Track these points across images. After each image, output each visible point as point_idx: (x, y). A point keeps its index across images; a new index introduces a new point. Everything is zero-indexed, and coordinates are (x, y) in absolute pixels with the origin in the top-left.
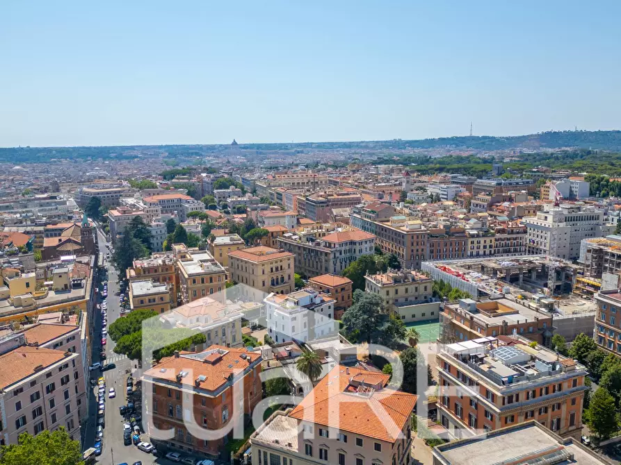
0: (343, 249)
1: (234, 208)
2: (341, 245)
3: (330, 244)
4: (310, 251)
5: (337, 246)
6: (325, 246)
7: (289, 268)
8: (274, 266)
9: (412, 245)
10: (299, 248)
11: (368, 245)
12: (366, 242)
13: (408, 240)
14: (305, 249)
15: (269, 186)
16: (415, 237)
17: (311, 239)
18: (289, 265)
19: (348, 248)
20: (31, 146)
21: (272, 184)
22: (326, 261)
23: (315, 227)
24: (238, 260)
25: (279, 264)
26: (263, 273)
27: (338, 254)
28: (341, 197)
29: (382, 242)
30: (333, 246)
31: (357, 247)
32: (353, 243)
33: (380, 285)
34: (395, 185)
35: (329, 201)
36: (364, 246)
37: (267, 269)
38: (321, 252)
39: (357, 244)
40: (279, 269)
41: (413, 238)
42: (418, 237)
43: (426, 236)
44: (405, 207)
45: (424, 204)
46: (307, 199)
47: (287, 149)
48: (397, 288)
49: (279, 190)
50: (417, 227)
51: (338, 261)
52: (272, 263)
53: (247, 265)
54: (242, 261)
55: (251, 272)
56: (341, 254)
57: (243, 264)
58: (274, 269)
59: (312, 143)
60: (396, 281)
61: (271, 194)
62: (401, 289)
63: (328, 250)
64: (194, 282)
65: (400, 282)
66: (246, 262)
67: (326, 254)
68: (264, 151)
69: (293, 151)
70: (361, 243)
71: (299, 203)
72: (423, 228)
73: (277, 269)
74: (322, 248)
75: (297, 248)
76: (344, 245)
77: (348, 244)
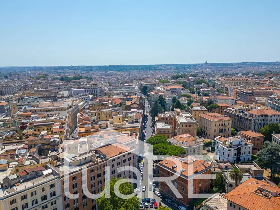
0: (260, 118)
2: (259, 116)
3: (252, 115)
4: (241, 117)
5: (256, 116)
6: (250, 116)
7: (229, 125)
8: (221, 123)
10: (235, 115)
11: (275, 118)
12: (274, 116)
14: (238, 116)
15: (222, 84)
17: (242, 111)
18: (229, 123)
19: (263, 118)
20: (125, 65)
22: (249, 123)
23: (245, 106)
24: (203, 118)
25: (223, 123)
26: (215, 126)
27: (256, 121)
28: (261, 91)
30: (254, 116)
31: (269, 118)
32: (266, 116)
33: (279, 139)
35: (254, 93)
36: (273, 118)
37: (217, 124)
38: (247, 119)
39: (269, 117)
40: (224, 124)
46: (241, 91)
47: (233, 66)
49: (227, 86)
51: (257, 124)
52: (220, 122)
53: (207, 121)
54: (205, 119)
55: (209, 125)
56: (258, 121)
57: (206, 120)
58: (221, 125)
59: (247, 63)
61: (223, 88)
63: (251, 118)
64: (182, 126)
66: (207, 120)
67: (250, 120)
68: (220, 67)
69: (236, 66)
70: (271, 116)
71: (237, 93)
73: (222, 124)
74: (247, 117)
75: (234, 116)
76: (261, 116)
77: (263, 116)
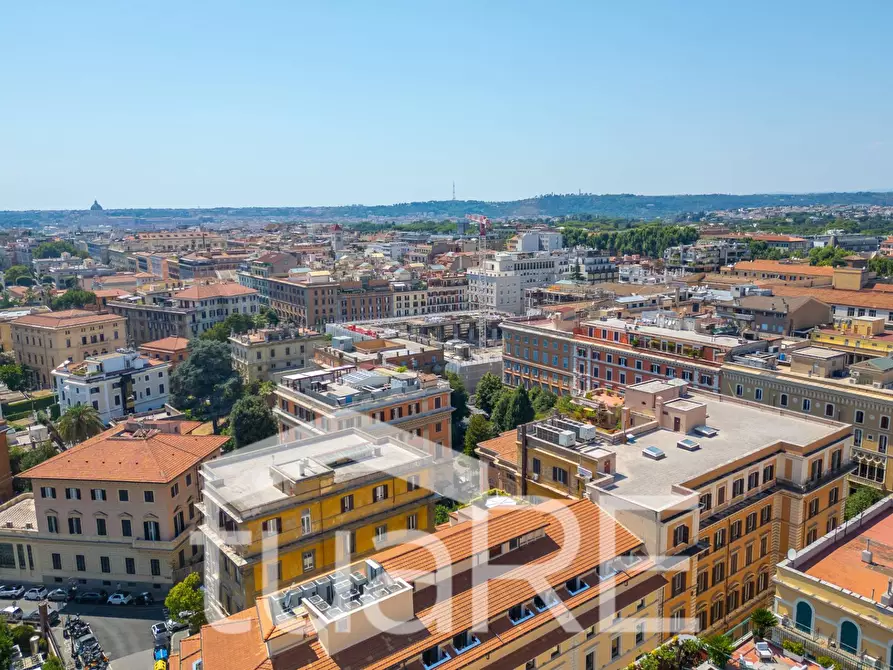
0: (207, 309)
1: (62, 281)
2: (203, 303)
3: (187, 302)
4: (158, 315)
5: (197, 304)
6: (181, 307)
7: (116, 337)
8: (88, 334)
9: (316, 303)
10: (141, 312)
11: (248, 304)
12: (244, 299)
13: (309, 297)
14: (149, 313)
15: (129, 251)
16: (319, 292)
17: (160, 298)
18: (116, 334)
19: (216, 307)
21: (134, 248)
22: (180, 327)
23: (170, 284)
24: (26, 328)
25: (97, 332)
26: (69, 345)
27: (199, 317)
28: (233, 256)
29: (279, 305)
30: (191, 305)
31: (231, 306)
32: (222, 300)
33: (246, 345)
34: (324, 245)
35: (215, 262)
36: (241, 305)
37: (76, 339)
38: (173, 315)
39: (230, 302)
40: (98, 338)
41: (316, 293)
42: (323, 293)
43: (335, 291)
44: (317, 260)
45: (345, 257)
46: (181, 261)
47: (188, 216)
48: (273, 347)
49: (144, 254)
50: (324, 280)
51: (200, 327)
52: (83, 330)
53: (41, 335)
54: (33, 329)
55: (48, 344)
56: (204, 316)
57: (36, 333)
58: (89, 340)
59: (229, 209)
60: (271, 337)
61: (132, 262)
62: (280, 349)
63: (182, 312)
65: (277, 339)
66: (39, 330)
67: (180, 317)
68: (148, 220)
69: (197, 218)
70: (236, 300)
71: (170, 269)
72: (331, 280)
73: (94, 340)
74: (174, 309)
75: (137, 314)
76: (208, 303)
77: (216, 302)
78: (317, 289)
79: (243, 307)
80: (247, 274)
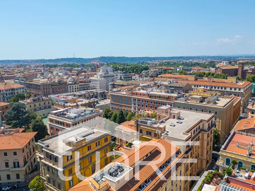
0: (8, 92)
2: (6, 91)
5: (4, 91)
9: (44, 89)
11: (22, 90)
12: (20, 89)
13: (42, 88)
16: (45, 86)
19: (11, 92)
27: (5, 95)
28: (9, 75)
29: (30, 91)
30: (2, 91)
31: (16, 91)
32: (13, 89)
33: (26, 103)
34: (39, 71)
35: (3, 77)
36: (19, 91)
39: (16, 90)
41: (44, 86)
42: (46, 86)
43: (50, 85)
44: (41, 76)
45: (50, 75)
48: (35, 104)
50: (46, 82)
51: (6, 99)
56: (7, 95)
60: (34, 100)
62: (37, 104)
65: (36, 101)
72: (48, 82)
76: (8, 91)
77: (11, 90)
78: (44, 85)
79: (20, 92)
80: (18, 81)
